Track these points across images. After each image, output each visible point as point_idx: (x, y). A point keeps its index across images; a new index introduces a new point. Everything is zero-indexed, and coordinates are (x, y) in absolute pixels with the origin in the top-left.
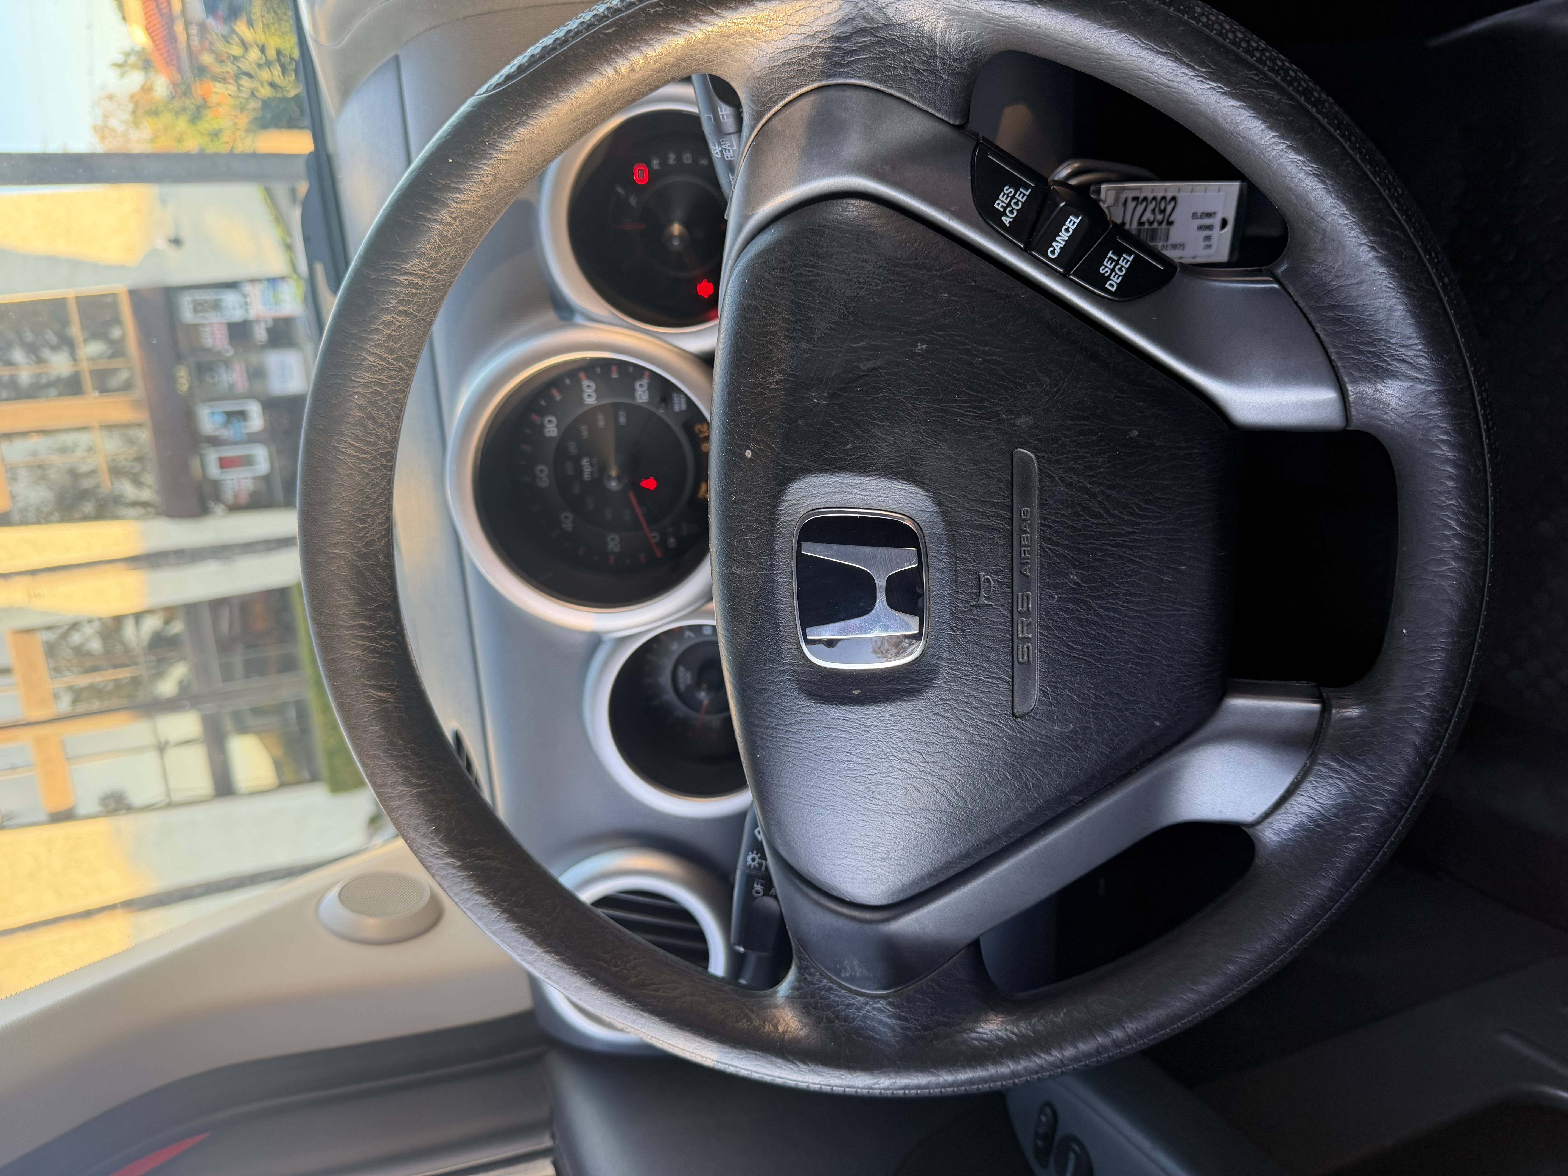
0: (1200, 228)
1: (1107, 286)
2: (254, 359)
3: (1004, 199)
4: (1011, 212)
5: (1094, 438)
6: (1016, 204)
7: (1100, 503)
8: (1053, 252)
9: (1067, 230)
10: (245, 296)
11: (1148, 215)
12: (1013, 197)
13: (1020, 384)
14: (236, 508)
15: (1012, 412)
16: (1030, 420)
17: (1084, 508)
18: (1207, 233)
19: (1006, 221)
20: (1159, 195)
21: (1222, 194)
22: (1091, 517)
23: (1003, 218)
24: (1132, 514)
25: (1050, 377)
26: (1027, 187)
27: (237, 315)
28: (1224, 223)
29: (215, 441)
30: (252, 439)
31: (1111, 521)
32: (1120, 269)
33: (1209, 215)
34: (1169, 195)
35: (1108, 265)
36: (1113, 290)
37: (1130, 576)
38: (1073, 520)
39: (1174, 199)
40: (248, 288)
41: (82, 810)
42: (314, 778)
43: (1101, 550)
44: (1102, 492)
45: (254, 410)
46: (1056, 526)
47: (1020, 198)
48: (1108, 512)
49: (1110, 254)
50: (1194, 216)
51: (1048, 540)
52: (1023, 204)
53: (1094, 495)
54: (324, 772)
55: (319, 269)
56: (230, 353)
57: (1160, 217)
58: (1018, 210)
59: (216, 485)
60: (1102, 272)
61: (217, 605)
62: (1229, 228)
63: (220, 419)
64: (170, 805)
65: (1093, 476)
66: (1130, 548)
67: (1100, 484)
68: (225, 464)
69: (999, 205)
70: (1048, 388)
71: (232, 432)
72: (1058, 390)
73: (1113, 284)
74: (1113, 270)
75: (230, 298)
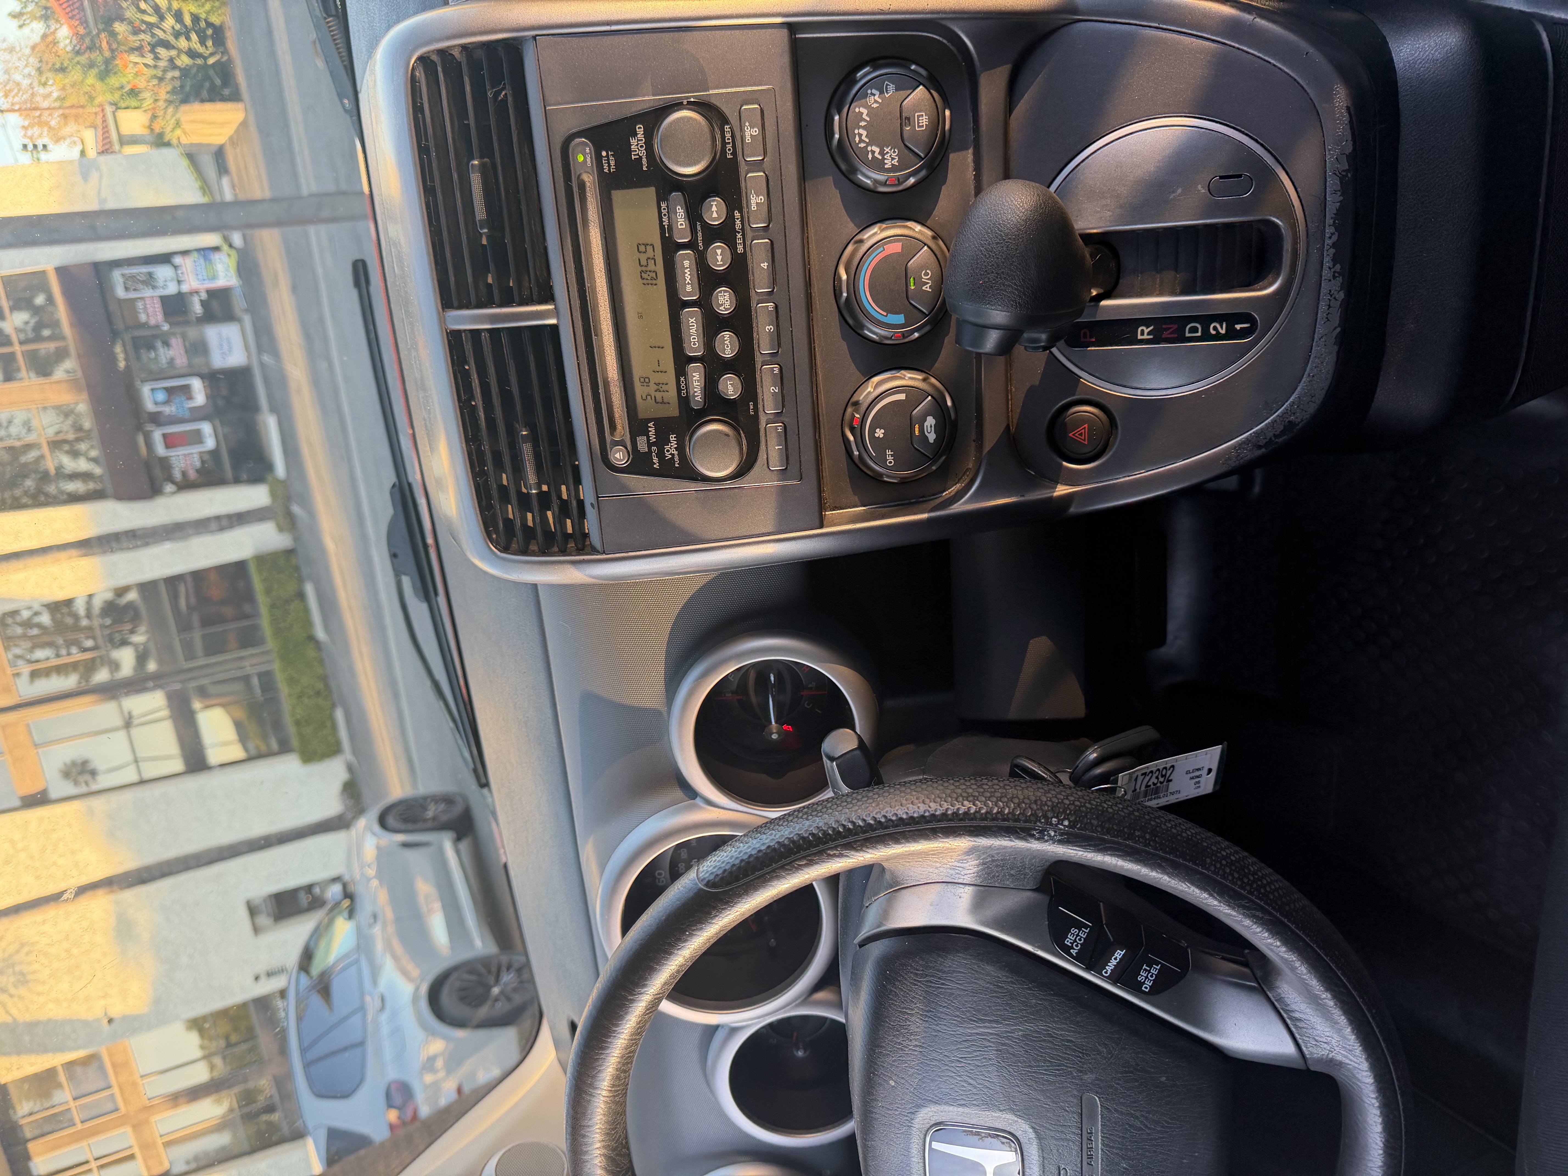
0: (1192, 778)
1: (1143, 988)
2: (192, 333)
3: (1071, 938)
4: (1077, 946)
5: (1136, 1084)
6: (1080, 940)
7: (1141, 1122)
8: (1106, 973)
9: (1116, 959)
10: (176, 267)
11: (1154, 780)
12: (1078, 935)
13: (1087, 1054)
14: (186, 485)
15: (1081, 1072)
16: (1093, 1076)
17: (1130, 1126)
18: (1197, 780)
19: (1074, 952)
20: (1161, 768)
21: (1209, 755)
22: (1136, 1130)
23: (1071, 951)
24: (1162, 1127)
25: (1106, 1048)
26: (1086, 927)
27: (172, 289)
28: (1210, 771)
29: (156, 419)
30: (198, 415)
31: (1148, 1131)
32: (1152, 976)
33: (1198, 770)
34: (1168, 766)
35: (1143, 974)
36: (1147, 990)
37: (1161, 1162)
38: (1123, 1133)
39: (1173, 766)
40: (178, 260)
41: (53, 794)
42: (284, 748)
43: (1142, 1149)
44: (1142, 1116)
45: (197, 384)
46: (1112, 1137)
47: (1082, 935)
48: (1146, 1127)
49: (1145, 967)
50: (1188, 772)
51: (1107, 1145)
52: (1084, 939)
53: (1137, 1118)
54: (295, 742)
55: (406, 581)
56: (166, 327)
57: (1161, 779)
58: (1080, 944)
59: (165, 463)
60: (1139, 979)
61: (173, 582)
62: (1213, 774)
63: (161, 396)
64: (142, 782)
65: (1136, 1107)
66: (1162, 1146)
67: (1141, 1111)
68: (170, 441)
69: (1068, 942)
70: (1105, 1055)
71: (173, 409)
72: (1112, 1057)
73: (1146, 987)
74: (1147, 977)
75: (163, 272)
